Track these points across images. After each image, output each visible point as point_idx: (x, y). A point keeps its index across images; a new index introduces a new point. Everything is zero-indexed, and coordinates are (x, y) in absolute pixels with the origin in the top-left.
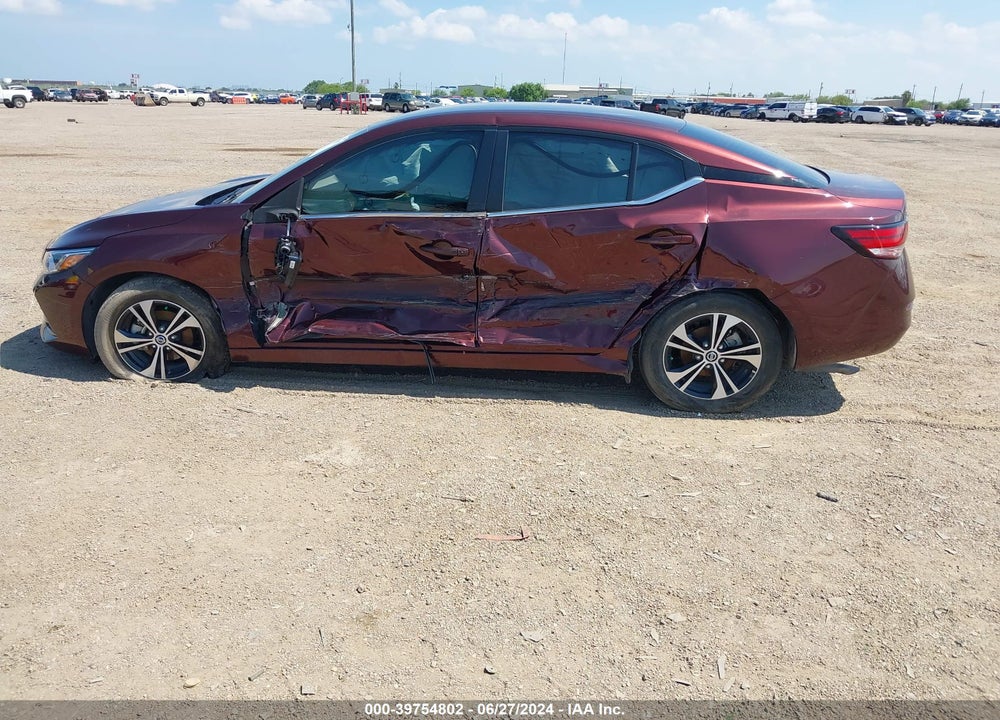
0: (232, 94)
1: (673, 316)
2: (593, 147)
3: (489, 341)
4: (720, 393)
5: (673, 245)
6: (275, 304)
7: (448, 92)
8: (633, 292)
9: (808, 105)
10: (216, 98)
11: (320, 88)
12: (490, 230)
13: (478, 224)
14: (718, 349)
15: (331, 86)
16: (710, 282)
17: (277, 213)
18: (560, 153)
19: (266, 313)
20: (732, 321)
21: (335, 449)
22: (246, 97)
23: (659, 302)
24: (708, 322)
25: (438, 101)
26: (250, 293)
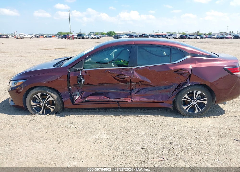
0: (40, 35)
1: (184, 92)
2: (159, 49)
3: (135, 100)
4: (197, 111)
5: (183, 74)
6: (76, 93)
7: (92, 34)
8: (173, 86)
9: (177, 35)
10: (36, 36)
11: (61, 33)
12: (134, 71)
13: (131, 70)
14: (196, 100)
15: (64, 33)
16: (193, 83)
17: (77, 69)
18: (151, 51)
19: (74, 95)
20: (199, 92)
21: (100, 133)
22: (43, 36)
23: (180, 88)
24: (193, 93)
25: (91, 36)
26: (69, 90)
